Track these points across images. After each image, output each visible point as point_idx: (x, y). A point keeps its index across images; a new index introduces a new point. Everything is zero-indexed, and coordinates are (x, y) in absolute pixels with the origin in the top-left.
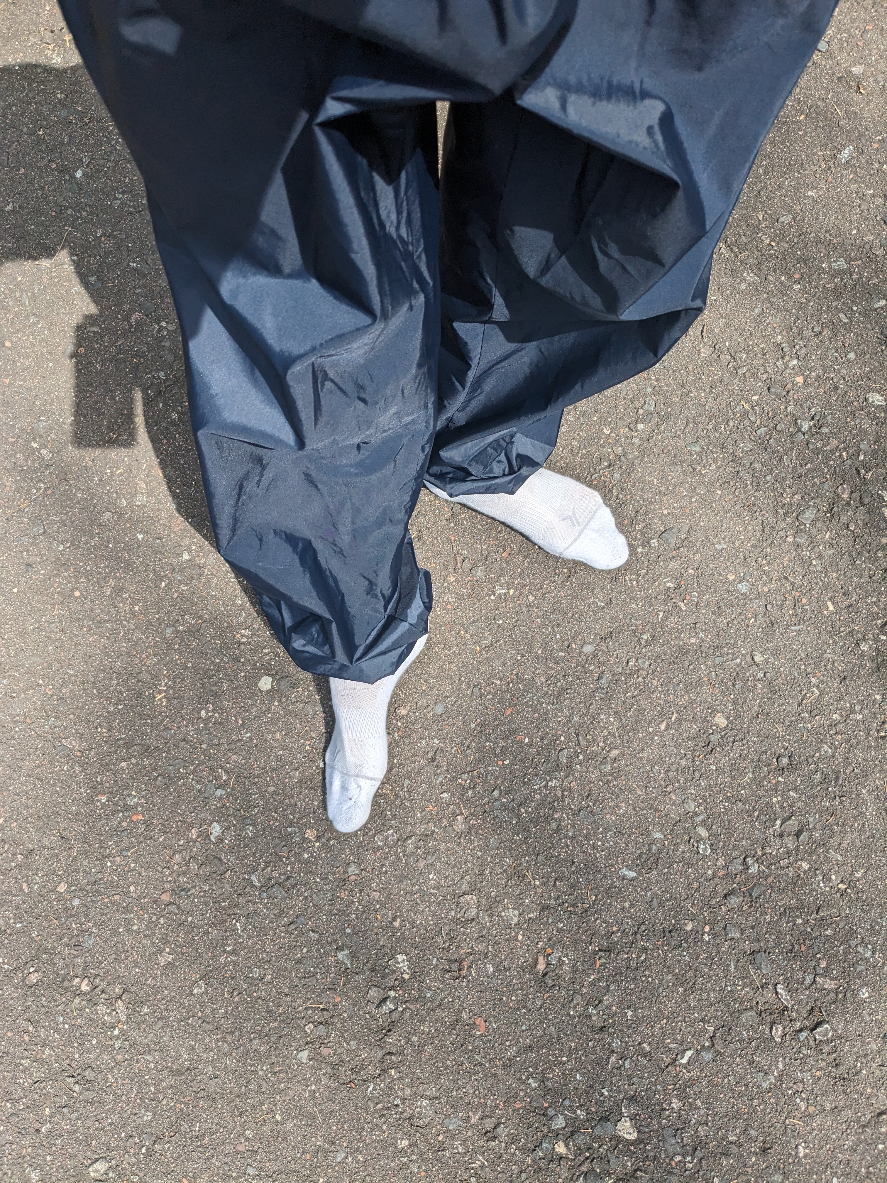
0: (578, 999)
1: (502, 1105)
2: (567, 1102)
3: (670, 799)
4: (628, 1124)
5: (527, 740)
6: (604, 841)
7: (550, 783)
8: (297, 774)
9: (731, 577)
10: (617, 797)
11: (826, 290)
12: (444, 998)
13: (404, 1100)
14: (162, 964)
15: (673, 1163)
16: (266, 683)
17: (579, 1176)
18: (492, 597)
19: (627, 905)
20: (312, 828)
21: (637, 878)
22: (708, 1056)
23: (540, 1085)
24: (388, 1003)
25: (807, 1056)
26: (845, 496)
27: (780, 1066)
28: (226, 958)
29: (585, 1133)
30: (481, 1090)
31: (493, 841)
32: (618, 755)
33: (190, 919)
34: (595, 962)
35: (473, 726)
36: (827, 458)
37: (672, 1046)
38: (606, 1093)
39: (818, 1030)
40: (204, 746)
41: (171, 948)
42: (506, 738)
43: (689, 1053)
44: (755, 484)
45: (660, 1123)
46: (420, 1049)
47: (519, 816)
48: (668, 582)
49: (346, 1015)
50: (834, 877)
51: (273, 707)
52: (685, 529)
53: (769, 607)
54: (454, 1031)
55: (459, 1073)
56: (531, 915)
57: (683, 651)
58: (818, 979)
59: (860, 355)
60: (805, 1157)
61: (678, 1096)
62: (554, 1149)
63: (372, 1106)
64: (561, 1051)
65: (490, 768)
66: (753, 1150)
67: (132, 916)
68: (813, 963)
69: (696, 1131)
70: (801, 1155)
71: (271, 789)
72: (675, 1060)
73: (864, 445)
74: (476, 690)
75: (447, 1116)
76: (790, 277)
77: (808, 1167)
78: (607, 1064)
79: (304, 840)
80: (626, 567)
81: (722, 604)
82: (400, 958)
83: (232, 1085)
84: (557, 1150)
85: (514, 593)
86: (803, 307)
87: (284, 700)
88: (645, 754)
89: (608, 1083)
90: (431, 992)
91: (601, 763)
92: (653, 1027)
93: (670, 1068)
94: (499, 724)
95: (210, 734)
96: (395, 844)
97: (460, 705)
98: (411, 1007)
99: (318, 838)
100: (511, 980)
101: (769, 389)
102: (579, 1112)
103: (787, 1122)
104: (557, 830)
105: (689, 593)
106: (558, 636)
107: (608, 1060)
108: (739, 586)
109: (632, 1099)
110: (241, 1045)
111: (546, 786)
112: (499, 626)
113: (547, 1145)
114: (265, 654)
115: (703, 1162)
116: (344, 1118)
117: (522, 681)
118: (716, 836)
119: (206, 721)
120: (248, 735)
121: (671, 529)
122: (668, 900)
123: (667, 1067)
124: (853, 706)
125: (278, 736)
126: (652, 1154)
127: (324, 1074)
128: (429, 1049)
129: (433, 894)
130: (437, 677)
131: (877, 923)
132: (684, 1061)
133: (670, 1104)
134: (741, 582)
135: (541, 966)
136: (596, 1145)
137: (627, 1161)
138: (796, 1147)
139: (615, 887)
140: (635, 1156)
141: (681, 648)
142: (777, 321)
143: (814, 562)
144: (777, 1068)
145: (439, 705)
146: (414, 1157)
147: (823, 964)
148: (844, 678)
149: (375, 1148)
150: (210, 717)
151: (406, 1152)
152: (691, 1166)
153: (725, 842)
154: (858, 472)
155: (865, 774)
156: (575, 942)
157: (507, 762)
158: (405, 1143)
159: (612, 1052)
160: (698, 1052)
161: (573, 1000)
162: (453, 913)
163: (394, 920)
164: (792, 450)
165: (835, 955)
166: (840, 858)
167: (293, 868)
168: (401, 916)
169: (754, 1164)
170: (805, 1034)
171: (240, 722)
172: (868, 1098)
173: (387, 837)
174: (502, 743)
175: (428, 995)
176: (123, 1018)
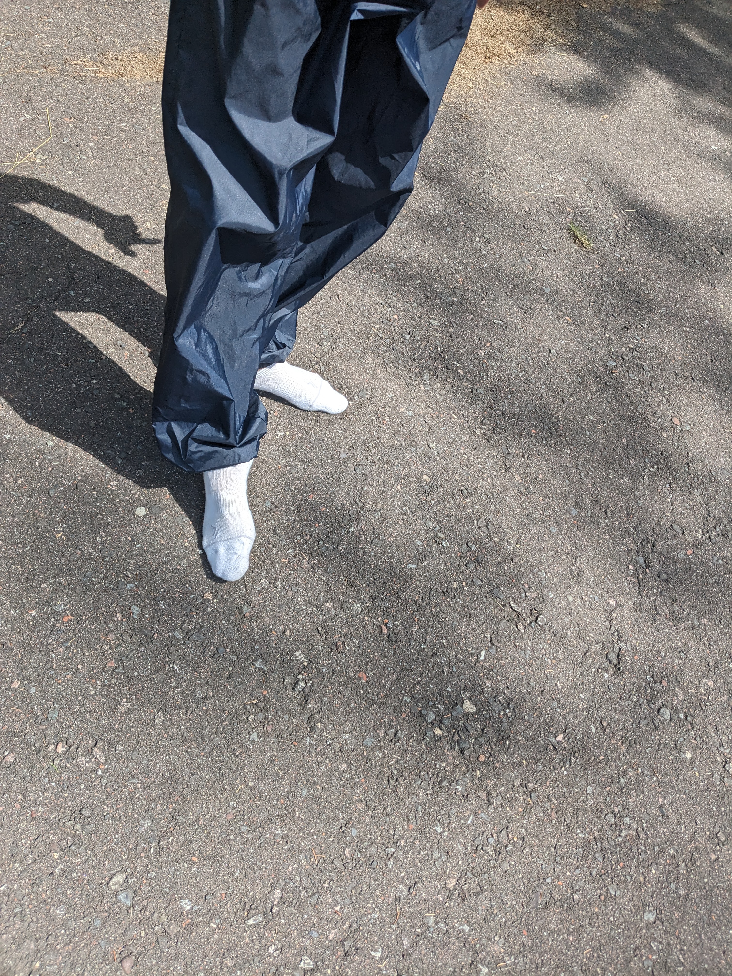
0: (413, 643)
1: (395, 720)
2: (431, 703)
3: (418, 522)
4: (469, 703)
5: (328, 510)
6: (392, 553)
7: (350, 530)
8: (185, 561)
9: (402, 410)
10: (390, 528)
11: (391, 277)
12: (335, 668)
13: (333, 740)
14: (123, 712)
15: (501, 716)
16: (141, 511)
17: (455, 744)
18: (277, 437)
19: (418, 583)
20: (208, 591)
21: (418, 568)
22: (493, 651)
23: (411, 700)
24: (300, 683)
25: (540, 635)
26: (439, 366)
27: (530, 644)
28: (174, 691)
29: (448, 717)
30: (379, 715)
31: (330, 569)
32: (382, 507)
33: (136, 674)
34: (414, 619)
35: (293, 509)
36: (424, 351)
37: (473, 651)
38: (450, 690)
39: (539, 619)
40: (107, 559)
41: (127, 698)
42: (315, 511)
43: (483, 653)
44: (395, 365)
45: (484, 697)
46: (331, 704)
47: (339, 551)
48: (371, 416)
49: (274, 700)
50: (512, 542)
51: (152, 525)
52: (369, 389)
53: (426, 421)
54: (348, 686)
55: (361, 710)
56: (368, 604)
57: (394, 448)
58: (527, 594)
59: (419, 304)
60: (562, 688)
61: (487, 678)
62: (434, 733)
63: (313, 751)
64: (415, 675)
65: (312, 529)
66: (536, 694)
67: (87, 685)
68: (522, 587)
69: (505, 694)
70: (560, 688)
71: (169, 575)
72: (477, 660)
73: (438, 343)
74: (287, 488)
75: (364, 739)
76: (371, 272)
77: (566, 693)
78: (444, 673)
79: (205, 600)
80: (347, 411)
81: (403, 423)
82: (297, 653)
83: (208, 776)
84: (436, 733)
85: (289, 433)
86: (382, 285)
87: (158, 519)
88: (396, 503)
89: (448, 684)
90: (325, 667)
91: (374, 513)
92: (459, 644)
93: (477, 664)
94: (308, 505)
95: (109, 551)
96: (269, 586)
97: (280, 499)
98: (316, 681)
99: (215, 597)
100: (371, 644)
101: (383, 322)
102: (439, 706)
103: (546, 672)
104: (364, 553)
105: (385, 420)
106: (324, 452)
107: (443, 672)
108: (408, 413)
109: (465, 689)
110: (205, 746)
111: (348, 532)
112: (287, 452)
113: (430, 733)
114: (134, 494)
115: (516, 709)
116: (298, 766)
117: (313, 479)
118: (448, 536)
119: (103, 543)
120: (139, 545)
121: (363, 390)
122: (439, 575)
123: (475, 664)
124: (485, 460)
125: (162, 541)
126: (488, 716)
127: (273, 744)
128: (337, 702)
129: (304, 609)
130: (259, 487)
131: (542, 559)
132: (482, 658)
133: (485, 683)
134: (408, 411)
135: (385, 631)
136: (457, 722)
137: (477, 725)
138: (556, 685)
139: (408, 575)
140: (479, 720)
141: (392, 447)
142: (374, 291)
143: (438, 398)
144: (528, 646)
145: (267, 501)
146: (353, 773)
147: (526, 586)
148: (476, 448)
149: (326, 776)
150: (104, 541)
151: (347, 772)
152: (510, 714)
153: (454, 538)
154: (440, 355)
155: (505, 490)
156: (399, 612)
157: (321, 524)
158: (344, 766)
159: (444, 666)
160: (488, 651)
161: (410, 644)
162: (321, 617)
163: (284, 632)
164: (406, 348)
165: (530, 580)
166: (511, 532)
167: (203, 619)
168: (289, 628)
169: (541, 701)
170: (534, 623)
171: (130, 539)
172: (577, 647)
173: (262, 584)
174: (314, 515)
175: (324, 670)
176: (103, 760)
